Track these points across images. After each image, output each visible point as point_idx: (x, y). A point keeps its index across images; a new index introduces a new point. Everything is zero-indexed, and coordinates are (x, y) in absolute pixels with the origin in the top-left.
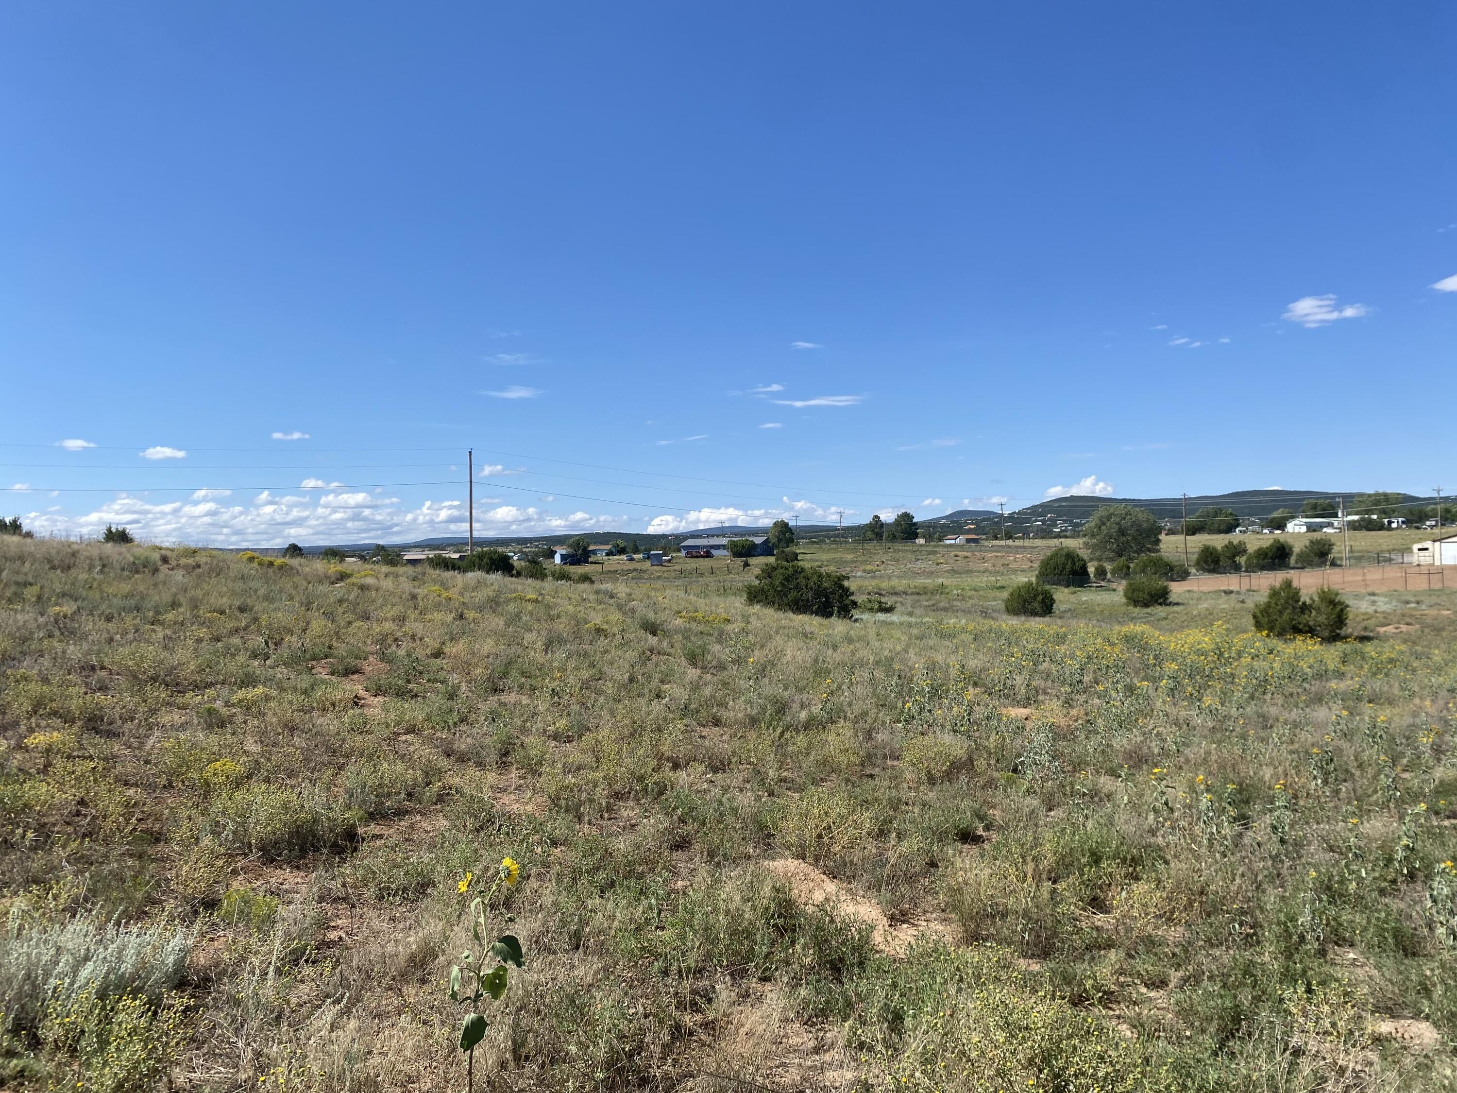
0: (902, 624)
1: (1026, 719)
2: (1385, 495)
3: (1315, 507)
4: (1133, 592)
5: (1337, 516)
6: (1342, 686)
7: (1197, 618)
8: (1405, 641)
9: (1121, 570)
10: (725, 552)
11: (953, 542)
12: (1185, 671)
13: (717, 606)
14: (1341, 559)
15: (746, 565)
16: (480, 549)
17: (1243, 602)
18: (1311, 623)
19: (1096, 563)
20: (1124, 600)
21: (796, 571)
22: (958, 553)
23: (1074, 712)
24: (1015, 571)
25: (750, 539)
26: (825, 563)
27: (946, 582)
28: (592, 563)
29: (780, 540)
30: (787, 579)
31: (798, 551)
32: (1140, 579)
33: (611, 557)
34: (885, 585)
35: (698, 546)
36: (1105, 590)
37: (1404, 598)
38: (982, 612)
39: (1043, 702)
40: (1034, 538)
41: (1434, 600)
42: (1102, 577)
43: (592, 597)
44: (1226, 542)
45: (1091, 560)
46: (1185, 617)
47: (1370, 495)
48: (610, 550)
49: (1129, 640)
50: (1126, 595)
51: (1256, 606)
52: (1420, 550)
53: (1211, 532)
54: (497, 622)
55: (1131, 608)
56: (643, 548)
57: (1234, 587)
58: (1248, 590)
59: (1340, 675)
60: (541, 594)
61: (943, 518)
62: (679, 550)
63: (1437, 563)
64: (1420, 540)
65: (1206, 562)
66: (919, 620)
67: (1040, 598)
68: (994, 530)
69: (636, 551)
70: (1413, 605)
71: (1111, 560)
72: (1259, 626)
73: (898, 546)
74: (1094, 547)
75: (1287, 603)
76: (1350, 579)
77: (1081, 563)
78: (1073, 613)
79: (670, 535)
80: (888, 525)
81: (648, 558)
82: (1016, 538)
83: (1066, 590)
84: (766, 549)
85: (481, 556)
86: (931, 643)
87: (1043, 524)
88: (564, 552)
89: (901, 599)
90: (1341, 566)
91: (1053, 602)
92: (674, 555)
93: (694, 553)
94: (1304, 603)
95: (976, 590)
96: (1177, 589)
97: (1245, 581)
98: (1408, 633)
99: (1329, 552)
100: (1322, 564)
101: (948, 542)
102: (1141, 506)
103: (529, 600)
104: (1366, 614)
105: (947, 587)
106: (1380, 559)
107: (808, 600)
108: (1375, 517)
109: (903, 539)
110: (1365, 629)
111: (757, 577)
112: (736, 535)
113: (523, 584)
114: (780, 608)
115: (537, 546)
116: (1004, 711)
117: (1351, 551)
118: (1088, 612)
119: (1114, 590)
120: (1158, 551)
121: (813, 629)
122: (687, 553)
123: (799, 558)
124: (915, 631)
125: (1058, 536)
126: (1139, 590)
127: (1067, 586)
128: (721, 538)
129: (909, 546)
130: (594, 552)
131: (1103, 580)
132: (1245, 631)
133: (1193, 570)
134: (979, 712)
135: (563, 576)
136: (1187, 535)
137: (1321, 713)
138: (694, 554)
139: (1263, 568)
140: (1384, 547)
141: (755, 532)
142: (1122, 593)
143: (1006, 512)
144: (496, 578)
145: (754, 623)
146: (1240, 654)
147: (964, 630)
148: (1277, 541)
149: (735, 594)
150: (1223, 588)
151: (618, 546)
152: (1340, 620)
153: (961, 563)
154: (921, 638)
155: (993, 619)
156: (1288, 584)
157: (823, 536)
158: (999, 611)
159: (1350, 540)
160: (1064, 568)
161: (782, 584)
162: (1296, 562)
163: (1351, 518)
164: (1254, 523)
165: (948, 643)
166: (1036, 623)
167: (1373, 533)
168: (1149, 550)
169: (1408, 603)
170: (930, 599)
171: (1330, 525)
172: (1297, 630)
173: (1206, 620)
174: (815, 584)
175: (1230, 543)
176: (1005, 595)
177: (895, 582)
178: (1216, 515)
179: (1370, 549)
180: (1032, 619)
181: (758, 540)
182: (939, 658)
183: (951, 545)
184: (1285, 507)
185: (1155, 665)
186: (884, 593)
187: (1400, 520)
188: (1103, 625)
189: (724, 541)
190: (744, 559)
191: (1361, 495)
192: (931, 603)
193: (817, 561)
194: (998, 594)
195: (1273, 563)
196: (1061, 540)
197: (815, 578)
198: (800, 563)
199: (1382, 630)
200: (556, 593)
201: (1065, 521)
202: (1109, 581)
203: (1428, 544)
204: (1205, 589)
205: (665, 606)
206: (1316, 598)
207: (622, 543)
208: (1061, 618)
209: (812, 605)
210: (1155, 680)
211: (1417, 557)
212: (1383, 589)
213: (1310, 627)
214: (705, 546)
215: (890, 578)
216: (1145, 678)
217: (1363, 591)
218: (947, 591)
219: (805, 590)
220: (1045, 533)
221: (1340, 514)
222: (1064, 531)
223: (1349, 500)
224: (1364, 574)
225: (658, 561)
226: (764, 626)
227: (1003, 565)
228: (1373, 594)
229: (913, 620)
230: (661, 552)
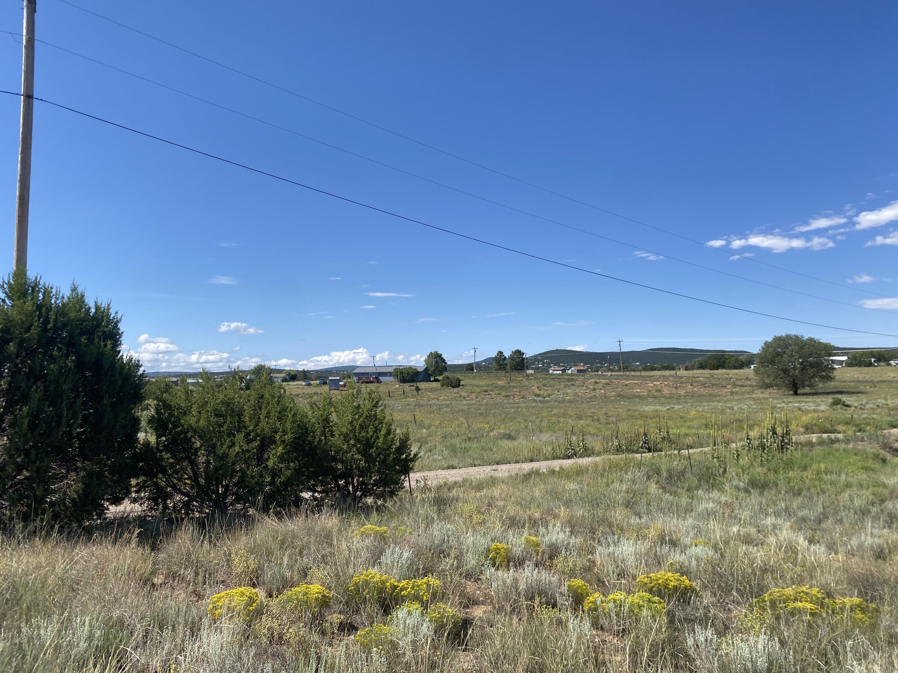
10: (391, 379)
15: (418, 388)
29: (435, 368)
33: (289, 383)
35: (368, 373)
84: (426, 376)
122: (359, 379)
138: (365, 380)
181: (419, 369)
214: (374, 373)
225: (335, 386)
230: (338, 378)
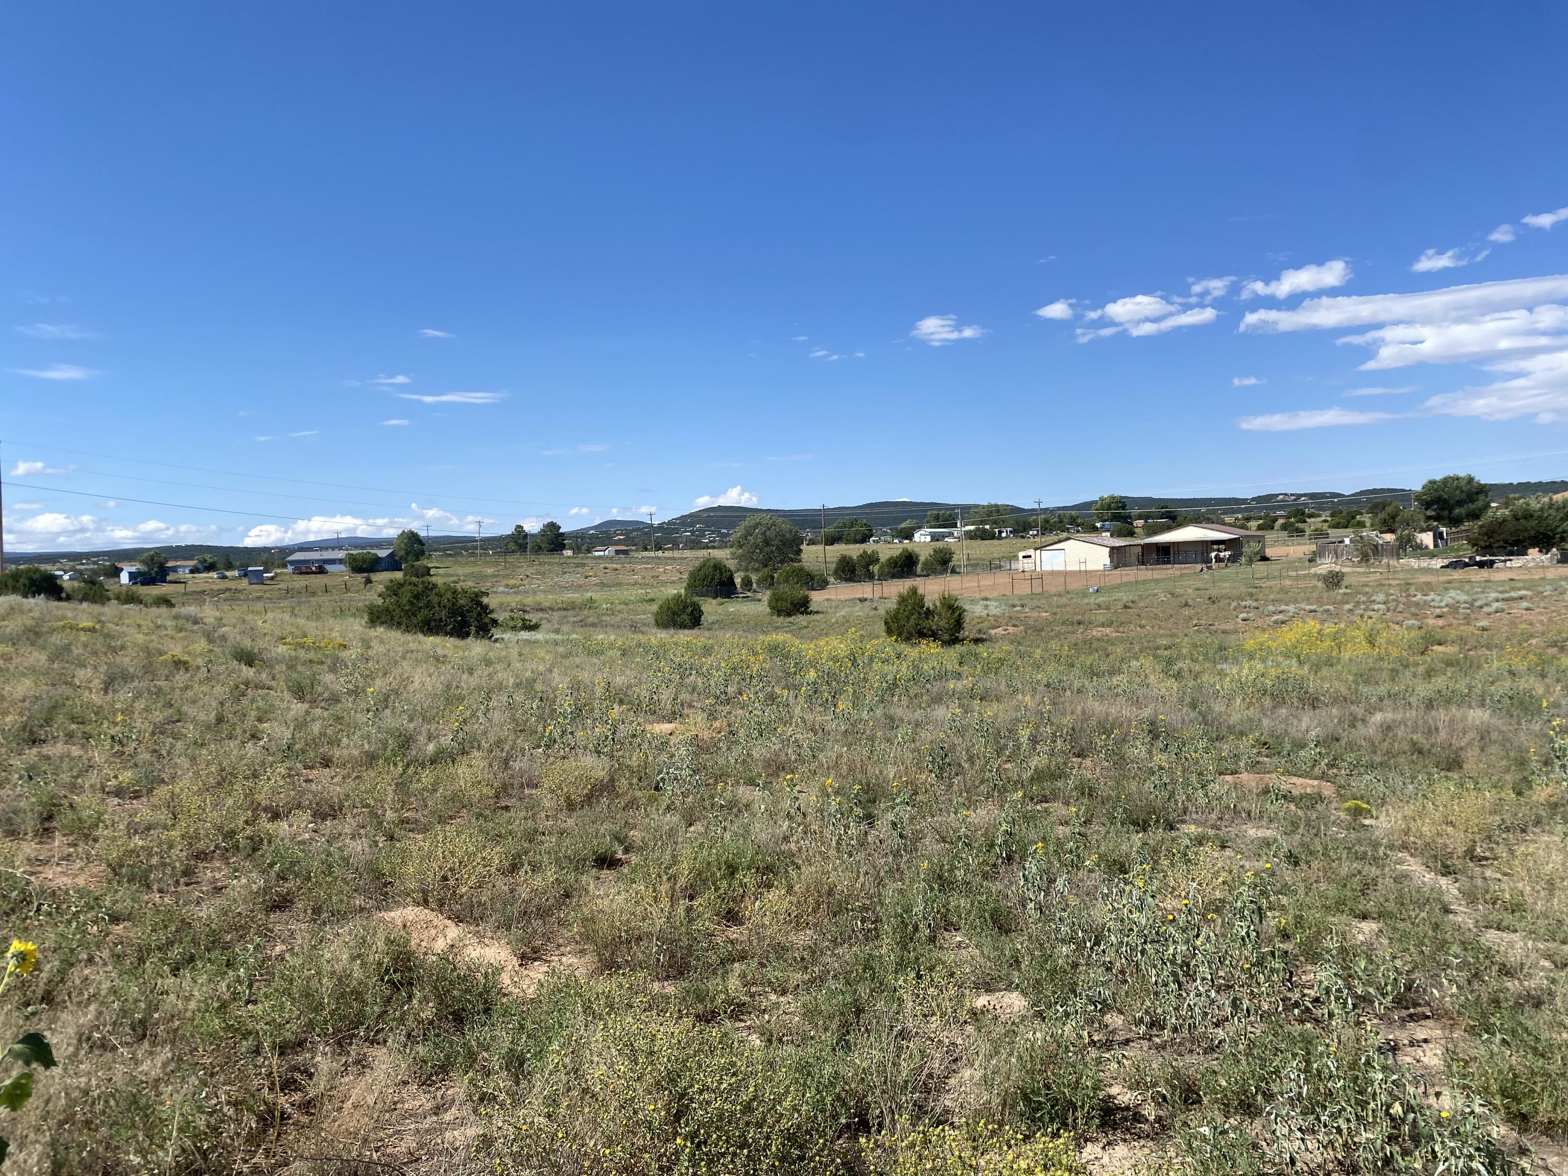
0: (547, 642)
1: (671, 734)
2: (996, 506)
3: (937, 518)
4: (777, 601)
5: (956, 527)
6: (959, 685)
7: (835, 626)
8: (1012, 642)
9: (766, 580)
10: (342, 567)
11: (602, 553)
12: (823, 677)
13: (331, 630)
14: (960, 566)
15: (369, 581)
16: (13, 566)
17: (876, 609)
18: (934, 628)
19: (742, 574)
20: (768, 610)
21: (426, 588)
22: (607, 565)
23: (717, 724)
24: (664, 583)
25: (373, 551)
26: (462, 578)
27: (595, 596)
28: (171, 582)
29: (407, 553)
30: (417, 597)
31: (430, 565)
32: (784, 588)
33: (196, 575)
34: (529, 600)
35: (309, 561)
36: (751, 601)
37: (1011, 602)
38: (631, 626)
39: (688, 716)
40: (683, 549)
41: (1035, 603)
42: (749, 587)
43: (169, 623)
44: (861, 552)
45: (738, 570)
46: (825, 625)
47: (984, 507)
48: (194, 566)
49: (773, 650)
50: (769, 605)
51: (887, 612)
52: (1024, 557)
53: (848, 542)
54: (39, 658)
55: (775, 617)
56: (238, 563)
57: (869, 595)
58: (881, 598)
59: (958, 676)
60: (99, 622)
61: (591, 528)
62: (285, 566)
63: (1038, 569)
64: (1025, 548)
65: (843, 571)
66: (565, 637)
67: (690, 609)
68: (643, 541)
69: (230, 567)
70: (1018, 608)
71: (757, 570)
72: (889, 632)
73: (544, 558)
74: (740, 558)
75: (914, 609)
76: (968, 585)
77: (728, 574)
78: (721, 624)
79: (273, 548)
80: (533, 535)
81: (245, 575)
82: (666, 549)
83: (714, 602)
84: (393, 564)
85: (16, 576)
86: (578, 661)
87: (692, 535)
88: (133, 569)
89: (547, 616)
90: (959, 573)
91: (701, 613)
92: (278, 571)
93: (302, 568)
94: (928, 609)
95: (626, 604)
96: (817, 598)
97: (878, 588)
98: (1015, 635)
99: (950, 560)
100: (944, 571)
101: (597, 554)
102: (784, 516)
103: (82, 629)
104: (980, 617)
105: (595, 601)
106: (993, 566)
107: (441, 620)
108: (987, 527)
109: (549, 551)
110: (980, 631)
111: (380, 595)
112: (356, 547)
113: (75, 609)
114: (408, 630)
115: (95, 563)
116: (649, 727)
117: (968, 559)
118: (734, 623)
119: (759, 600)
120: (800, 561)
121: (446, 652)
122: (295, 569)
123: (432, 572)
124: (561, 649)
125: (706, 547)
126: (782, 600)
127: (715, 597)
128: (336, 551)
129: (555, 558)
130: (174, 569)
131: (749, 591)
132: (878, 637)
133: (832, 579)
134: (623, 730)
135: (130, 598)
136: (826, 544)
137: (941, 712)
138: (304, 569)
139: (893, 576)
140: (996, 555)
141: (379, 544)
142: (766, 603)
143: (656, 522)
144: (38, 604)
145: (376, 647)
146: (871, 659)
147: (611, 646)
148: (905, 550)
149: (354, 615)
150: (858, 596)
151: (205, 561)
152: (958, 624)
153: (611, 577)
154: (566, 656)
155: (642, 633)
156: (914, 591)
157: (459, 547)
158: (649, 626)
159: (967, 548)
160: (713, 579)
161: (411, 603)
162: (922, 570)
163: (968, 528)
164: (885, 534)
165: (595, 660)
166: (684, 636)
167: (986, 542)
168: (792, 560)
169: (1014, 606)
170: (578, 615)
171: (951, 535)
172: (922, 635)
173: (842, 626)
174: (449, 601)
175: (865, 552)
176: (655, 608)
177: (540, 597)
178: (852, 526)
179: (984, 557)
180: (681, 631)
181: (383, 553)
182: (585, 676)
183: (600, 557)
184: (912, 518)
185: (795, 673)
186: (528, 609)
187: (1009, 529)
188: (749, 636)
189: (341, 554)
190: (366, 575)
191: (976, 506)
192: (579, 618)
193: (453, 576)
194: (648, 607)
195: (903, 571)
196: (709, 551)
197: (449, 595)
198: (434, 579)
199: (993, 632)
200: (120, 619)
201: (713, 532)
202: (755, 591)
203: (1031, 552)
204: (842, 597)
205: (265, 631)
206: (938, 604)
207: (208, 557)
208: (709, 629)
209: (446, 625)
210: (797, 688)
211: (1022, 564)
212: (995, 594)
213: (932, 631)
214: (317, 561)
215: (535, 592)
216: (787, 687)
217: (978, 596)
218: (596, 605)
219: (437, 608)
220: (694, 544)
221: (959, 525)
222: (711, 541)
223: (967, 511)
224: (979, 580)
225: (258, 579)
226: (389, 651)
227: (653, 577)
228: (986, 599)
229: (560, 637)
230: (262, 568)
